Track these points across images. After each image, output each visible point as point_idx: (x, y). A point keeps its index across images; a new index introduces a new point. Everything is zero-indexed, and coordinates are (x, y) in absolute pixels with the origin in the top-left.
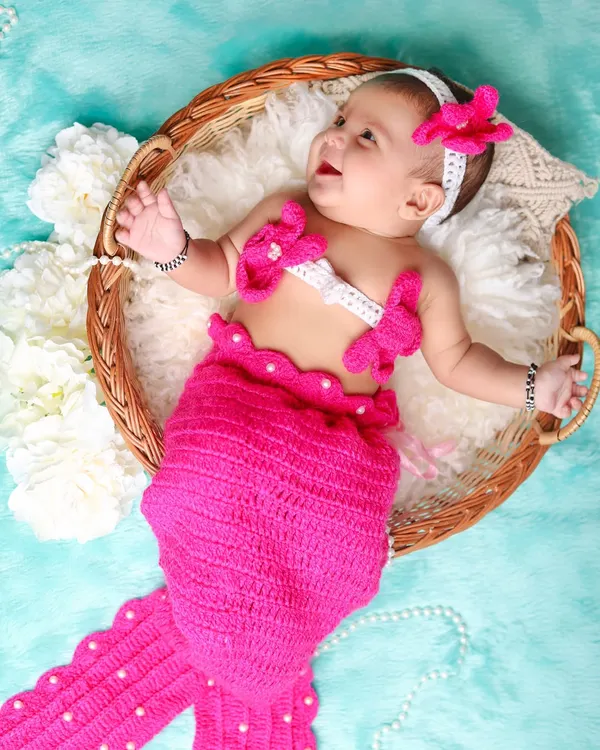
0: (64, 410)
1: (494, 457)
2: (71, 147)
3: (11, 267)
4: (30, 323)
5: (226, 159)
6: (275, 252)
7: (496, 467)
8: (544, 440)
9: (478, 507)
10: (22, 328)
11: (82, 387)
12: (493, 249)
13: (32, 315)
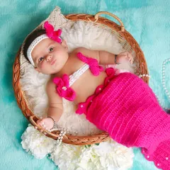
0: (99, 155)
1: (125, 44)
2: (27, 145)
3: (57, 166)
4: (74, 162)
5: (36, 103)
6: (64, 88)
7: (128, 44)
8: (123, 30)
9: (138, 50)
10: (75, 164)
11: (93, 150)
12: (71, 35)
13: (72, 161)
